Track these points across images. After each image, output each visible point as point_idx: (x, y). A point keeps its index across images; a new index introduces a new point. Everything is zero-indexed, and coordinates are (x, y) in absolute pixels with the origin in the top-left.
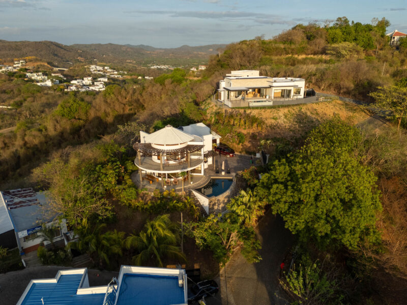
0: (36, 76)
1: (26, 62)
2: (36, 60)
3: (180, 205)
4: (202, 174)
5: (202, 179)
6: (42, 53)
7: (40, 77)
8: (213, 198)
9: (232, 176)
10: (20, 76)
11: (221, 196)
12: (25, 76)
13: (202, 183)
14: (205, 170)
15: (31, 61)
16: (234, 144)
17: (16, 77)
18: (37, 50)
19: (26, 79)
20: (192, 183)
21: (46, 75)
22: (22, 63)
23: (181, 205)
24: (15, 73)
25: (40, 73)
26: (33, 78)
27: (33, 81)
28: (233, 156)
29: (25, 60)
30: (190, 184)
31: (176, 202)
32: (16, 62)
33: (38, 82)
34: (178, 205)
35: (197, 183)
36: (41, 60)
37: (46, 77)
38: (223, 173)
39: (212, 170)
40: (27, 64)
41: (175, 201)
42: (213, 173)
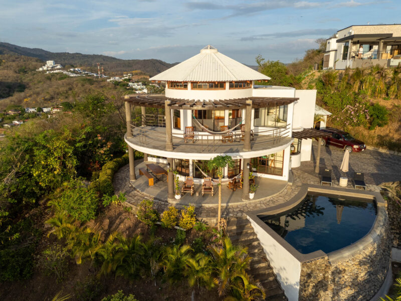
0: (136, 85)
1: (133, 75)
2: (141, 74)
3: (199, 263)
4: (285, 177)
5: (284, 190)
6: (148, 69)
7: (140, 87)
8: (320, 261)
9: (370, 192)
10: (124, 85)
11: (346, 254)
12: (127, 85)
13: (281, 201)
14: (292, 172)
15: (136, 74)
16: (361, 128)
17: (121, 86)
18: (144, 67)
19: (128, 88)
20: (252, 196)
21: (145, 85)
22: (129, 76)
23: (203, 263)
24: (120, 82)
25: (140, 83)
26: (134, 87)
27: (132, 89)
28: (360, 150)
29: (132, 73)
30: (248, 198)
31: (187, 252)
32: (125, 75)
33: (136, 90)
34: (193, 262)
35: (268, 198)
36: (145, 74)
37: (144, 87)
38: (344, 182)
39: (312, 173)
40: (134, 76)
41: (185, 248)
42: (313, 180)
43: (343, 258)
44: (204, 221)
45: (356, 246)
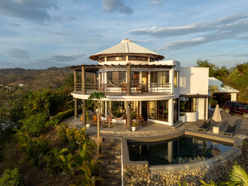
4: (170, 123)
5: (165, 131)
9: (235, 138)
13: (155, 135)
20: (133, 129)
35: (147, 132)
38: (216, 130)
43: (164, 170)
44: (93, 139)
45: (183, 165)
